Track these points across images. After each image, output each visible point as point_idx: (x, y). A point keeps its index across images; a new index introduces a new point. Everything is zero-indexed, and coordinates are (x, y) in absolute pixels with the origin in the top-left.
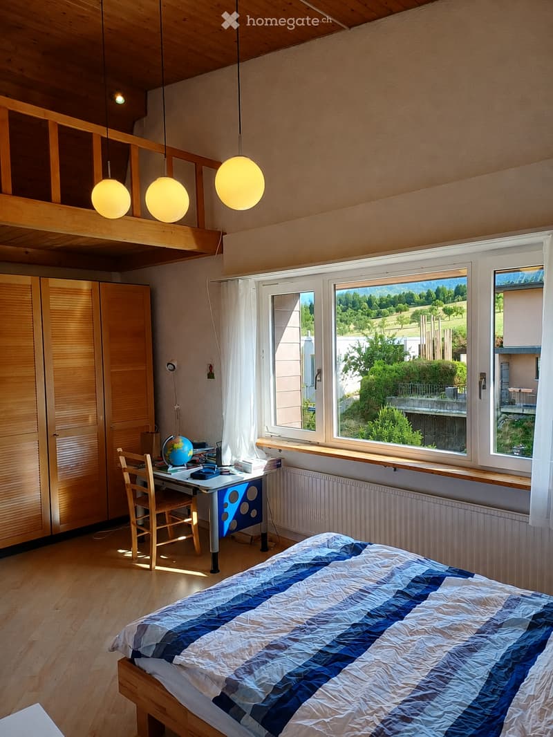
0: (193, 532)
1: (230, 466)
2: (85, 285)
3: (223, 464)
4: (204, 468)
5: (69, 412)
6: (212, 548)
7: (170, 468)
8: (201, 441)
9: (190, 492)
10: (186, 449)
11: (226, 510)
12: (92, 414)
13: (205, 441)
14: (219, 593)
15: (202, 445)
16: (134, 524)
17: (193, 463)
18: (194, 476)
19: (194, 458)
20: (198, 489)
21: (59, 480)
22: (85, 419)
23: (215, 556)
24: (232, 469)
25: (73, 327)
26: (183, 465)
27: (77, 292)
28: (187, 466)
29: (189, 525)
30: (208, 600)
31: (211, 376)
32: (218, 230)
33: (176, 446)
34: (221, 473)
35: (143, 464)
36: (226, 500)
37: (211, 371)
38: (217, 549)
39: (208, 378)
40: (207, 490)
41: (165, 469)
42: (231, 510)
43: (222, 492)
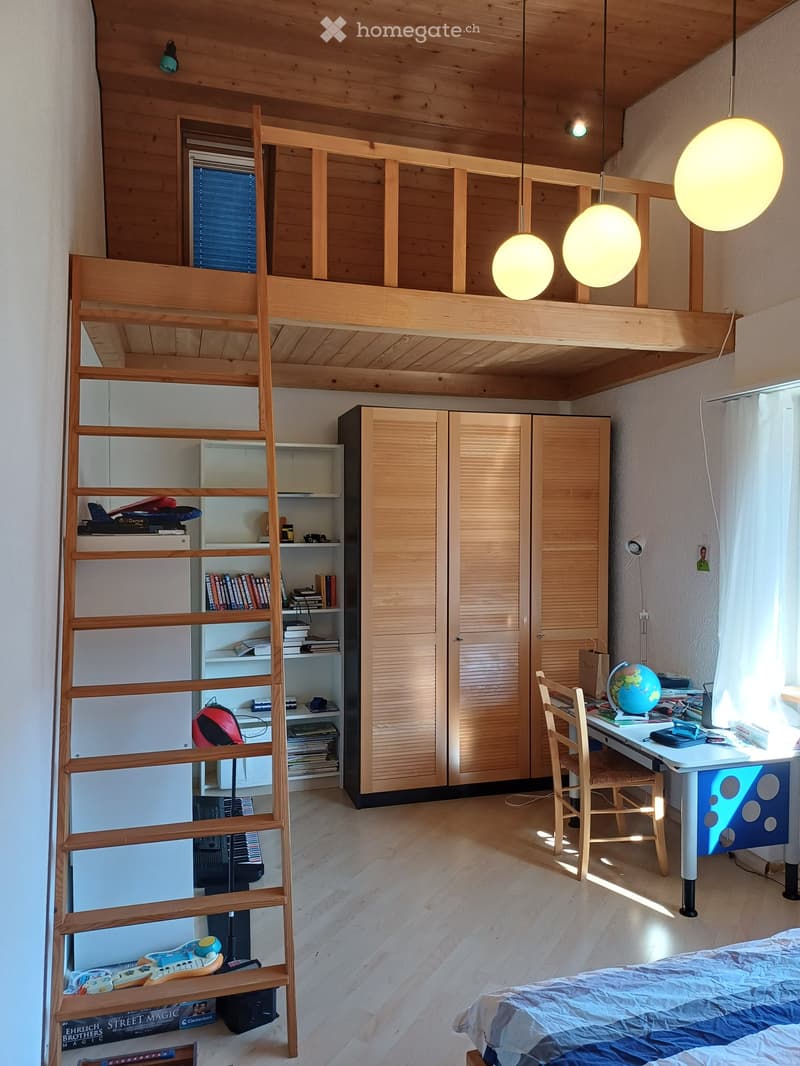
0: (656, 832)
1: (729, 729)
2: (512, 421)
3: (714, 724)
4: (676, 727)
5: (481, 608)
6: (685, 872)
7: (620, 716)
8: (680, 677)
9: (649, 764)
10: (647, 688)
11: (714, 808)
12: (513, 614)
13: (688, 678)
14: (660, 983)
15: (683, 684)
16: (559, 796)
17: (661, 712)
18: (657, 737)
19: (665, 705)
20: (662, 763)
21: (461, 707)
22: (502, 619)
23: (689, 887)
24: (730, 737)
25: (491, 482)
26: (643, 715)
27: (501, 431)
28: (651, 717)
29: (649, 818)
30: (636, 991)
31: (703, 564)
32: (728, 311)
33: (629, 679)
34: (708, 740)
35: (571, 702)
36: (716, 789)
37: (703, 557)
38: (692, 875)
39: (699, 569)
40: (677, 768)
41: (610, 715)
42: (725, 810)
43: (707, 775)
